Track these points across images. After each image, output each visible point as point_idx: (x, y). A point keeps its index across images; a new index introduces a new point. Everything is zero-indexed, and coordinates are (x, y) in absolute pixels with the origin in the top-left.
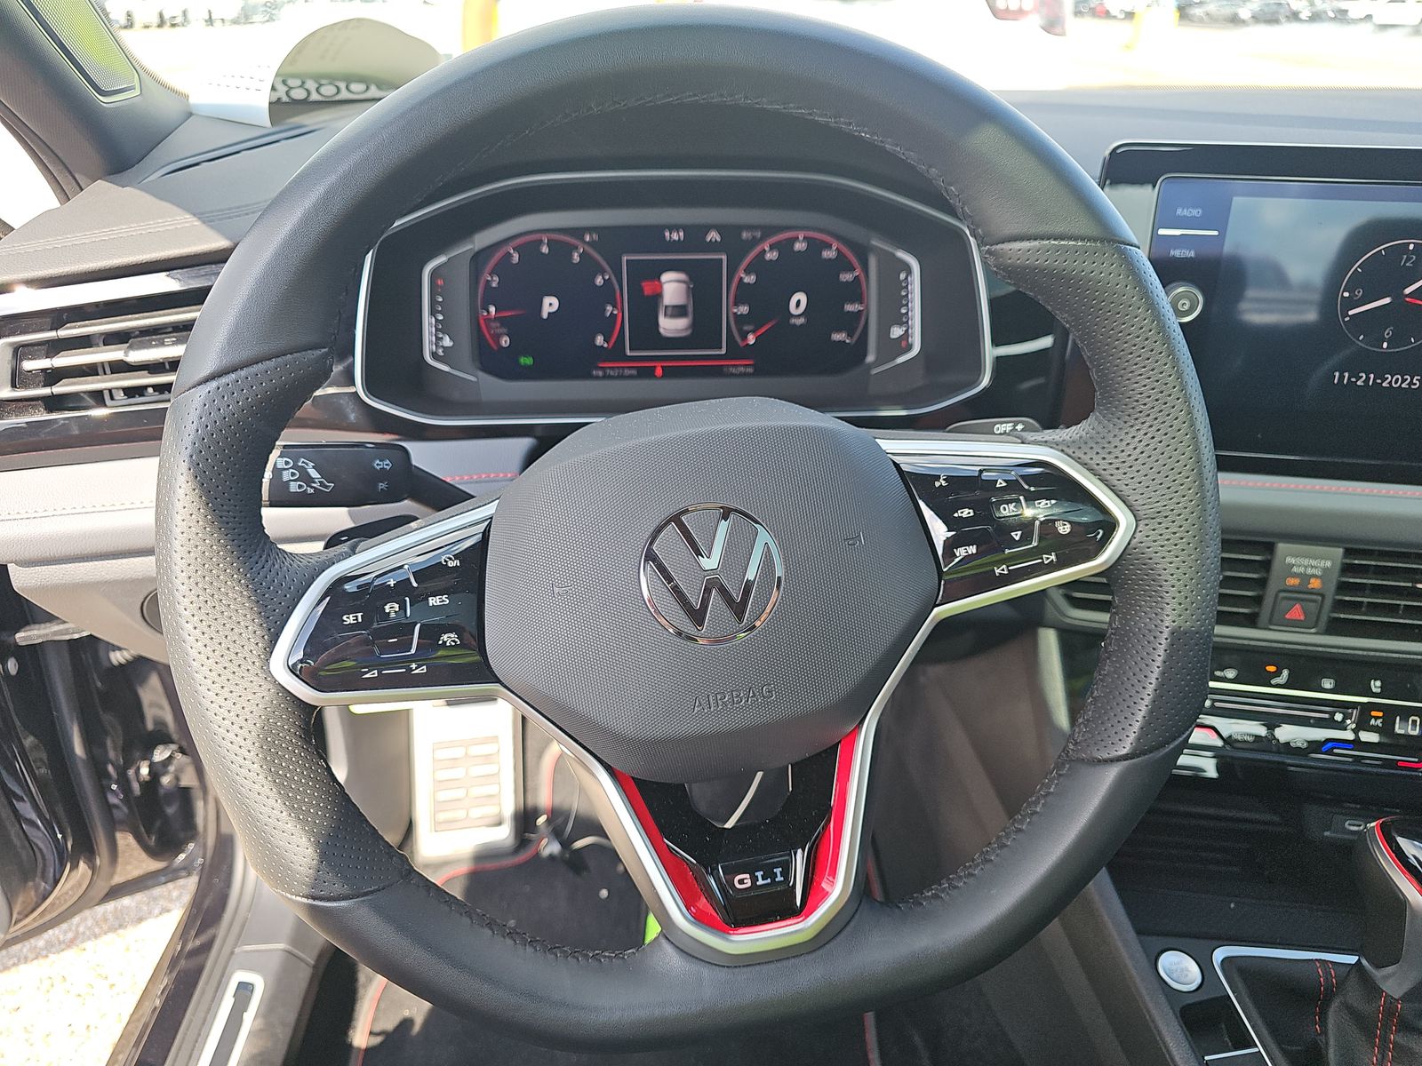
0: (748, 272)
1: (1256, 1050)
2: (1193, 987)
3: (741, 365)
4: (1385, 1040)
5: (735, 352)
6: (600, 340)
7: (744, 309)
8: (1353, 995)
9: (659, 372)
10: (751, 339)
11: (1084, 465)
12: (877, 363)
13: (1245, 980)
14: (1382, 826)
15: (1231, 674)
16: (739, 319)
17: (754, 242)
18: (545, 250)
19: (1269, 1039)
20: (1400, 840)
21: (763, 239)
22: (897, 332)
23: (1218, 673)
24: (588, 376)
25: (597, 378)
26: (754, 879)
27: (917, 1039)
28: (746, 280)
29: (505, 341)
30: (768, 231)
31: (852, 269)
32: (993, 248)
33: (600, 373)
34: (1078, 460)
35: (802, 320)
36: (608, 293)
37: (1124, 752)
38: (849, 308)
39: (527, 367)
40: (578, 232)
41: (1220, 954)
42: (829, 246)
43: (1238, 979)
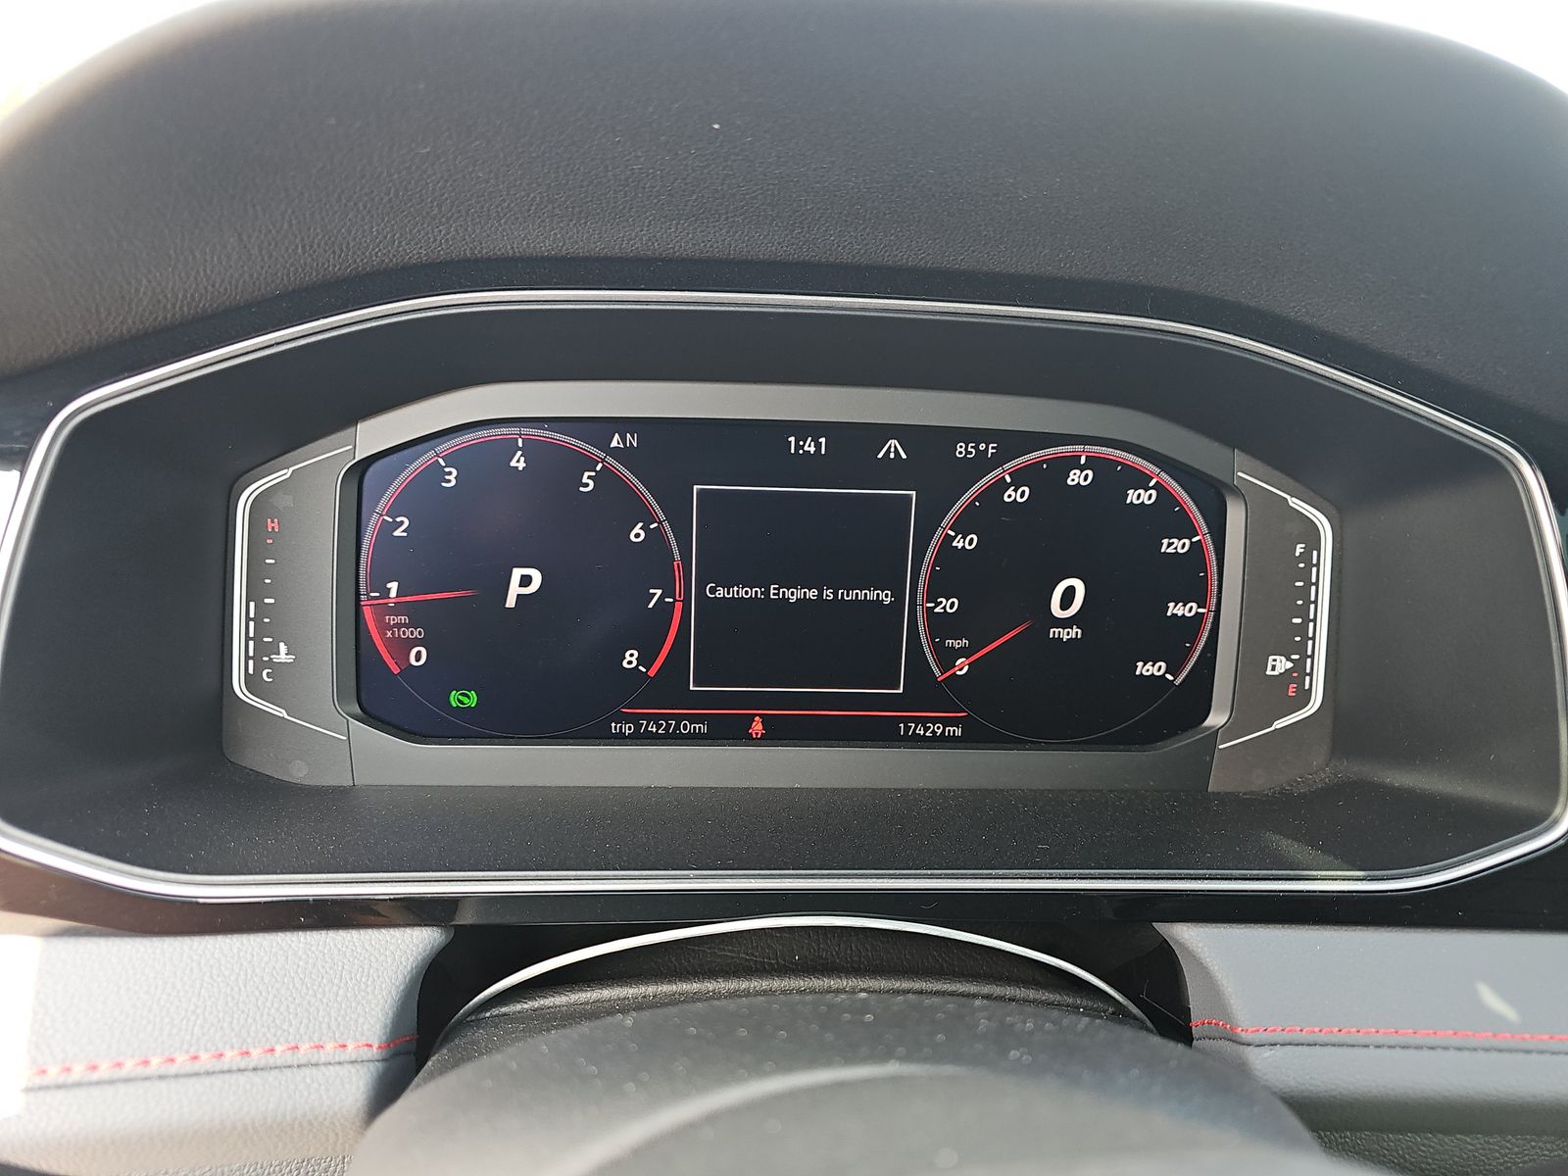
0: (962, 527)
3: (934, 720)
5: (926, 693)
6: (631, 659)
7: (948, 605)
9: (757, 727)
10: (962, 666)
12: (1232, 729)
16: (940, 625)
17: (982, 465)
18: (518, 462)
21: (998, 460)
22: (1278, 664)
24: (603, 736)
25: (620, 739)
28: (958, 543)
29: (418, 656)
30: (1013, 442)
31: (1187, 530)
33: (628, 729)
35: (1075, 632)
36: (654, 561)
38: (1176, 609)
39: (463, 712)
40: (597, 428)
42: (1141, 481)
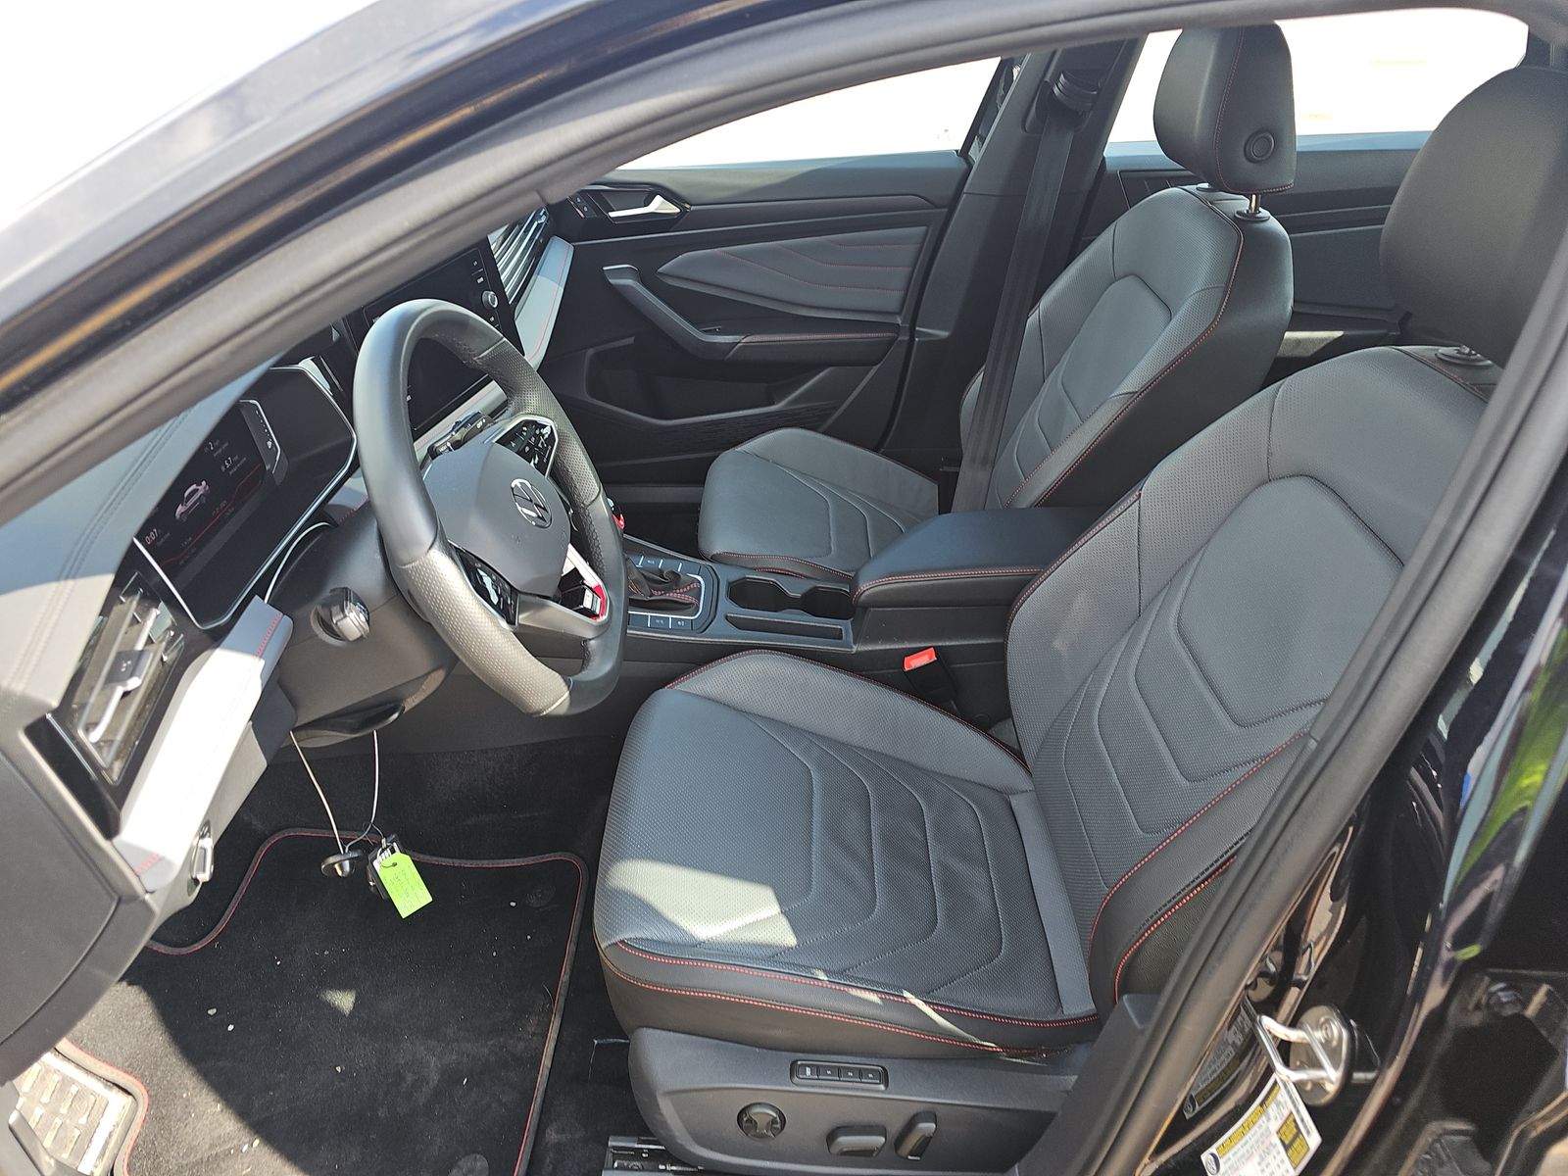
22: (270, 444)
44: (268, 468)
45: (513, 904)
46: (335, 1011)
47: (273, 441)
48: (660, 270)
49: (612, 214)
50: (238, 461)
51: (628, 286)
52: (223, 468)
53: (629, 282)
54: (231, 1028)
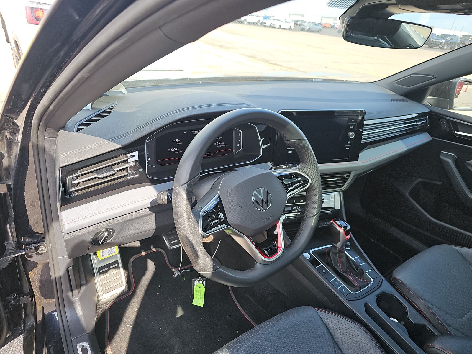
1: (321, 265)
2: (309, 258)
4: (339, 255)
8: (333, 250)
11: (303, 172)
13: (316, 254)
14: (333, 220)
15: (302, 201)
19: (323, 262)
20: (336, 221)
22: (239, 145)
23: (300, 201)
26: (270, 249)
27: (248, 296)
32: (289, 141)
34: (301, 171)
37: (315, 213)
41: (311, 251)
43: (315, 254)
44: (234, 151)
45: (237, 332)
46: (175, 313)
47: (241, 145)
48: (468, 162)
49: (456, 132)
50: (223, 144)
51: (448, 162)
52: (215, 144)
53: (449, 161)
54: (158, 294)
